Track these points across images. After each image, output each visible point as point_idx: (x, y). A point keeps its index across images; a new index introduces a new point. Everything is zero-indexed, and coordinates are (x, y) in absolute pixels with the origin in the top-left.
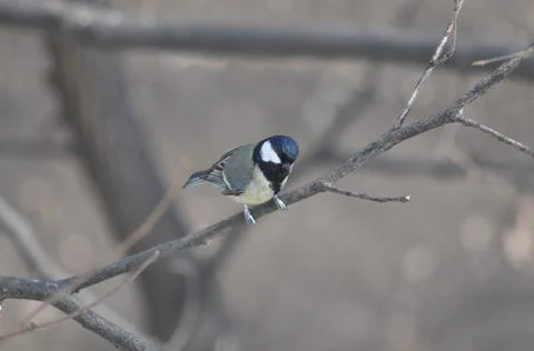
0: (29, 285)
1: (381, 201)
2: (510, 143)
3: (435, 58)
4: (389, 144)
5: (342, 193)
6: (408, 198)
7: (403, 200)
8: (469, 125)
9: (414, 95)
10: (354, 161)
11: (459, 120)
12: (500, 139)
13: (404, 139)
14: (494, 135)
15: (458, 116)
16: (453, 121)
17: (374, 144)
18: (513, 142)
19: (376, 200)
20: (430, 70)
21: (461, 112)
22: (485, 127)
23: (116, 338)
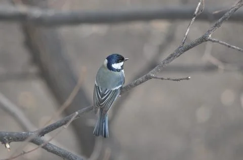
0: (21, 135)
1: (177, 80)
2: (234, 48)
3: (196, 13)
4: (179, 54)
5: (159, 78)
6: (189, 78)
7: (187, 79)
8: (214, 41)
9: (188, 31)
10: (164, 63)
11: (209, 40)
12: (229, 47)
13: (185, 51)
14: (226, 45)
15: (209, 38)
16: (207, 41)
17: (171, 55)
18: (235, 47)
19: (175, 80)
20: (194, 18)
21: (210, 36)
22: (221, 42)
23: (63, 155)
